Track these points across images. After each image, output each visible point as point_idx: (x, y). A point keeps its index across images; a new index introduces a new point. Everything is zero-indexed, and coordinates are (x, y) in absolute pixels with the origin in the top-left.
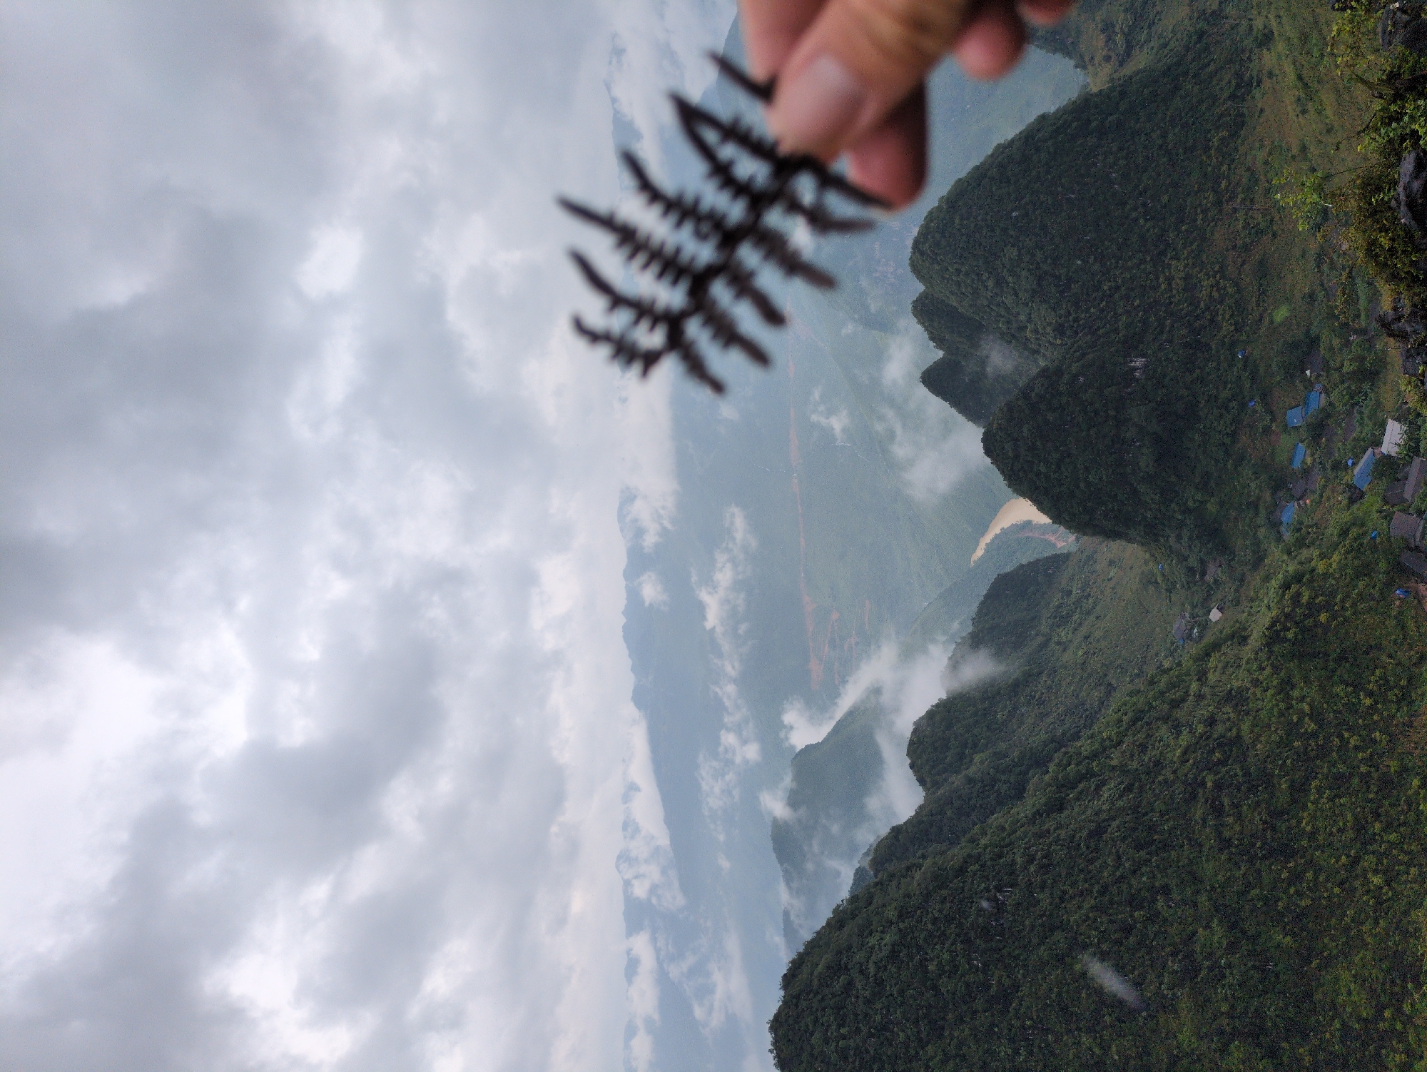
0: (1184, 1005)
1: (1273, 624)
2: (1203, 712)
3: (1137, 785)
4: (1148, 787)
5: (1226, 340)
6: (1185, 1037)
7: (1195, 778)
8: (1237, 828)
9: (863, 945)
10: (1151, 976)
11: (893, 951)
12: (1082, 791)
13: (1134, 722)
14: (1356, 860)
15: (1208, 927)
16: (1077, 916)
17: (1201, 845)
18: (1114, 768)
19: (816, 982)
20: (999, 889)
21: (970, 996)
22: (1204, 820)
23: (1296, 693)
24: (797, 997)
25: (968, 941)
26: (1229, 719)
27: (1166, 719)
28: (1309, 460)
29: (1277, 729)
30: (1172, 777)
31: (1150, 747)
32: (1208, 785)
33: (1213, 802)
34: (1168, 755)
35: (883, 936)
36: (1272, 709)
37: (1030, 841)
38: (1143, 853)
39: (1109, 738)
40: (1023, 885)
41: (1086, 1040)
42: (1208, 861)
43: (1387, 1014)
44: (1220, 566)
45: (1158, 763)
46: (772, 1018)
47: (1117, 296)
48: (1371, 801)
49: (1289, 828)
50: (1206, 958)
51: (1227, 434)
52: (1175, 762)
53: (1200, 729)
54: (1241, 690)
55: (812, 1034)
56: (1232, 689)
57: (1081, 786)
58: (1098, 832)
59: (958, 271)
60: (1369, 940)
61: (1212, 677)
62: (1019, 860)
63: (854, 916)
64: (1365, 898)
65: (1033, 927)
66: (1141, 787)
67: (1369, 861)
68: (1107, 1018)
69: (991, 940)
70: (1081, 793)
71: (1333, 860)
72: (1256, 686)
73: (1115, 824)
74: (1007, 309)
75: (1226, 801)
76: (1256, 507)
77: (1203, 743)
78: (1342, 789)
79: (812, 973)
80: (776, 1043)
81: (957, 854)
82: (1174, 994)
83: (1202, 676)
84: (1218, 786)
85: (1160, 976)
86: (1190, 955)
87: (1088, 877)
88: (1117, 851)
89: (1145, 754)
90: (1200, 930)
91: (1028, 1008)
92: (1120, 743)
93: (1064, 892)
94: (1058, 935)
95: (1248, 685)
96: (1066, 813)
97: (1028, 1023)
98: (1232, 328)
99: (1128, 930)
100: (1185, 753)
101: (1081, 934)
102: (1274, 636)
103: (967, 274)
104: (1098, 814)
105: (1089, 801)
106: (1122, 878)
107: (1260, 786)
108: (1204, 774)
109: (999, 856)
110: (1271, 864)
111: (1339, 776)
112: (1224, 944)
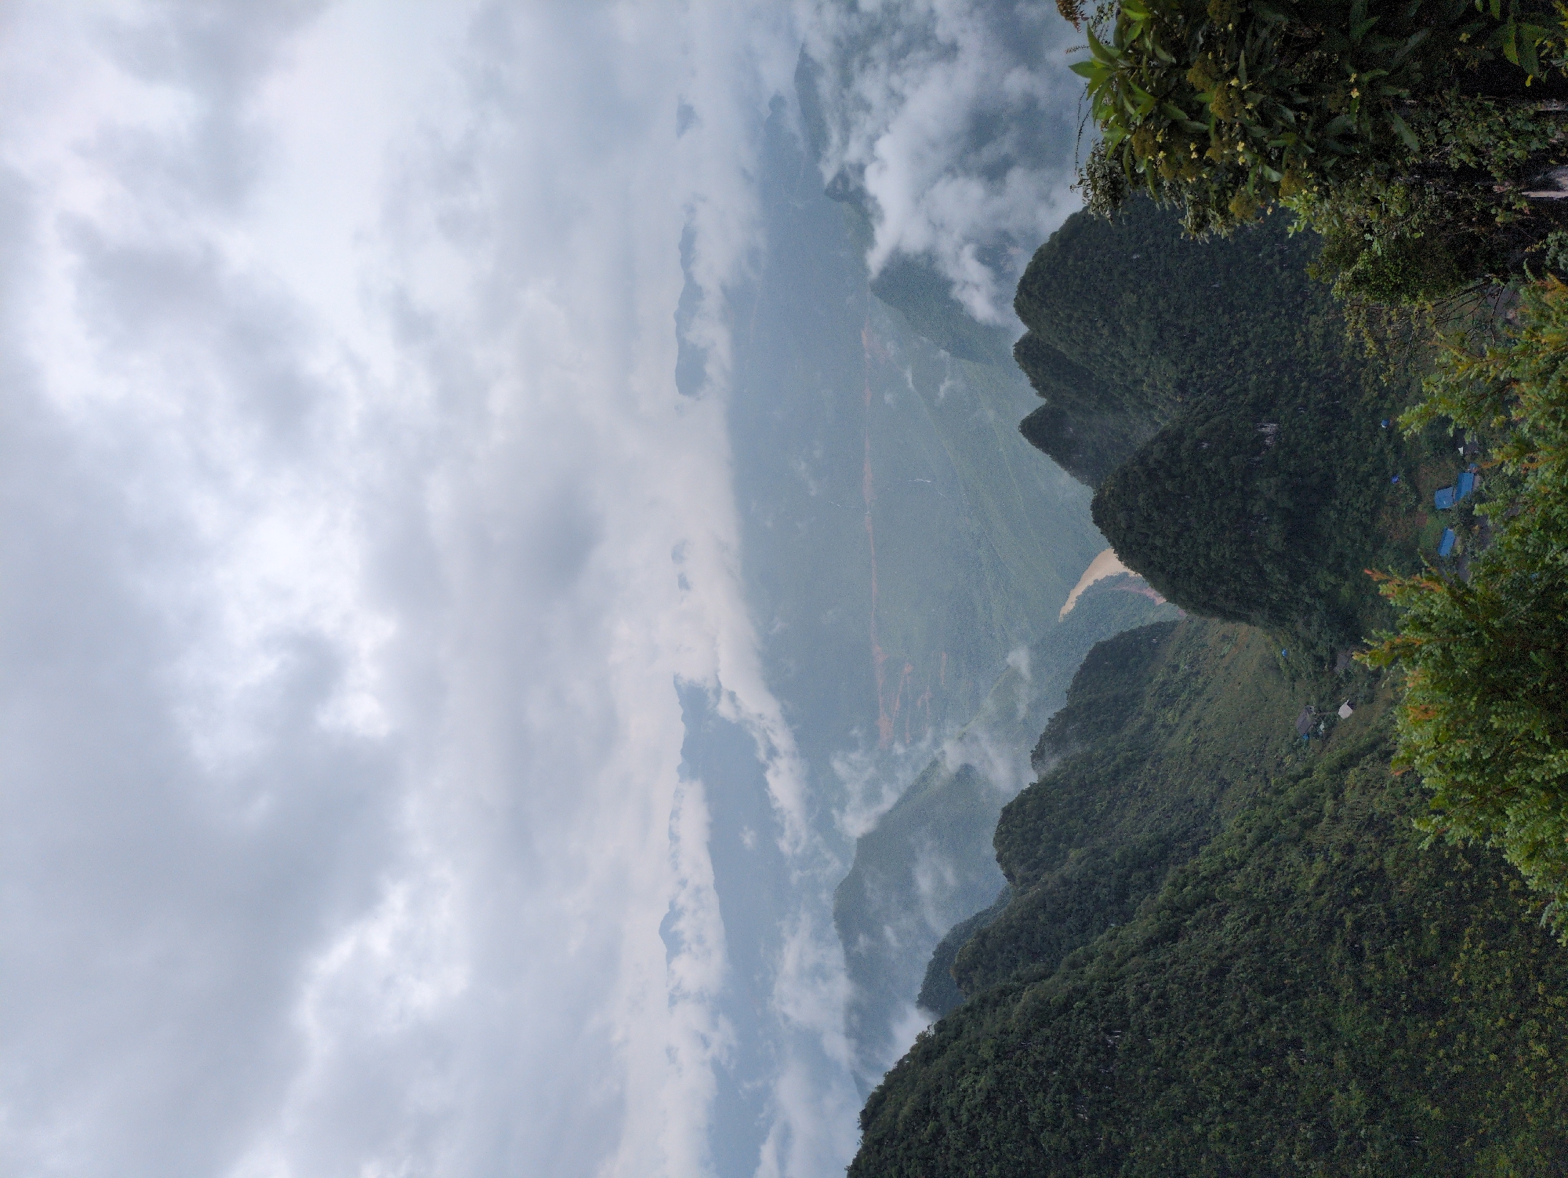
2: (1341, 835)
4: (1277, 920)
5: (1369, 407)
7: (1332, 915)
8: (1379, 976)
9: (954, 1087)
10: (1279, 1145)
11: (988, 1097)
12: (1201, 919)
13: (1260, 841)
14: (1516, 1024)
15: (1344, 1090)
16: (1197, 1068)
17: (1337, 994)
18: (1237, 896)
19: (900, 1127)
20: (1109, 1031)
21: (1075, 1154)
22: (1341, 964)
24: (879, 1142)
25: (1074, 1091)
26: (1370, 848)
27: (1296, 841)
28: (1459, 549)
29: (1426, 865)
30: (1304, 912)
31: (1278, 872)
32: (1347, 926)
33: (1352, 945)
34: (1299, 885)
35: (978, 1078)
37: (1143, 975)
38: (1272, 999)
40: (1136, 1028)
42: (1346, 1011)
46: (850, 1163)
47: (1246, 353)
48: (1534, 956)
49: (1438, 980)
50: (1342, 1127)
51: (1366, 512)
52: (1308, 894)
54: (1386, 818)
56: (1373, 814)
57: (1199, 913)
58: (1220, 972)
59: (1070, 317)
60: (1531, 1120)
61: (1350, 796)
62: (1132, 998)
63: (942, 1049)
64: (1527, 1070)
65: (1147, 1078)
66: (1269, 921)
67: (1531, 1027)
69: (1099, 1091)
70: (1199, 921)
71: (1489, 1022)
72: (1401, 814)
73: (1241, 962)
74: (1122, 360)
75: (1367, 943)
77: (1340, 874)
78: (1500, 940)
79: (896, 1116)
81: (1057, 987)
82: (1307, 1167)
83: (1338, 793)
84: (1359, 926)
85: (1291, 1144)
87: (1210, 1022)
88: (1243, 995)
89: (1273, 880)
90: (1337, 1092)
92: (1243, 864)
93: (1183, 1039)
95: (1393, 812)
96: (1181, 945)
98: (1375, 394)
99: (1253, 1087)
100: (1320, 883)
101: (1201, 1089)
103: (1079, 321)
104: (1219, 949)
105: (1209, 932)
106: (1247, 1029)
107: (1406, 930)
108: (1342, 910)
109: (1109, 991)
110: (1417, 1021)
111: (1496, 924)
112: (1365, 1109)
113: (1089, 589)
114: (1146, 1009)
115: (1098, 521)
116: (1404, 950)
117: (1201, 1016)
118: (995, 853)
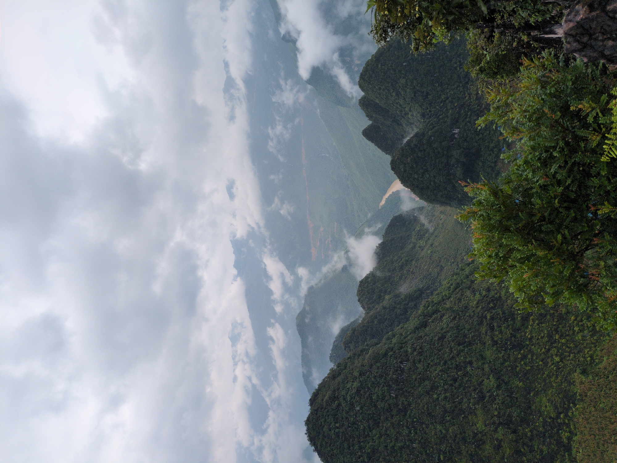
0: (479, 412)
3: (458, 317)
6: (480, 425)
7: (482, 314)
8: (500, 336)
9: (344, 388)
10: (465, 400)
11: (357, 390)
13: (456, 289)
14: (549, 350)
15: (488, 378)
16: (434, 374)
17: (485, 343)
18: (447, 309)
19: (324, 404)
20: (401, 362)
21: (390, 409)
22: (486, 333)
24: (317, 410)
25: (389, 386)
26: (496, 289)
27: (469, 288)
30: (472, 314)
35: (353, 383)
37: (414, 341)
38: (461, 347)
39: (445, 295)
40: (412, 361)
41: (439, 427)
42: (488, 350)
43: (562, 416)
45: (466, 307)
46: (306, 419)
47: (447, 101)
48: (555, 325)
50: (488, 392)
52: (473, 307)
53: (484, 293)
55: (324, 426)
57: (434, 316)
58: (442, 338)
59: (380, 88)
60: (554, 385)
62: (409, 350)
63: (340, 374)
64: (552, 367)
65: (416, 379)
66: (459, 318)
67: (553, 351)
68: (448, 418)
70: (434, 319)
71: (539, 350)
73: (449, 334)
74: (400, 105)
75: (495, 324)
77: (485, 299)
78: (543, 320)
79: (323, 400)
80: (308, 430)
81: (382, 347)
82: (475, 407)
84: (492, 318)
85: (469, 400)
86: (481, 391)
88: (451, 346)
89: (461, 303)
90: (485, 380)
91: (415, 414)
92: (450, 297)
93: (429, 364)
94: (427, 383)
96: (427, 329)
97: (415, 420)
100: (478, 303)
103: (384, 90)
104: (442, 329)
105: (438, 323)
106: (453, 358)
107: (509, 318)
108: (486, 312)
109: (401, 348)
110: (514, 351)
111: (541, 315)
112: (495, 385)
113: (390, 196)
114: (415, 353)
115: (393, 169)
116: (508, 326)
117: (435, 354)
118: (358, 298)
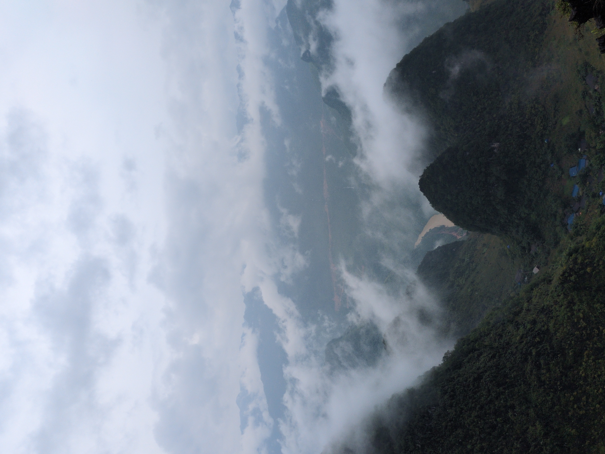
1: (564, 273)
2: (530, 318)
3: (498, 354)
4: (503, 355)
5: (539, 134)
7: (527, 350)
8: (548, 375)
12: (471, 358)
16: (468, 421)
17: (530, 384)
18: (486, 346)
22: (531, 371)
23: (576, 307)
26: (543, 321)
27: (511, 322)
28: (581, 193)
29: (567, 326)
30: (515, 351)
31: (504, 335)
32: (533, 355)
33: (536, 363)
34: (513, 340)
36: (564, 315)
38: (501, 388)
39: (484, 332)
42: (534, 392)
44: (538, 246)
45: (508, 344)
49: (574, 375)
50: (533, 441)
51: (540, 180)
52: (516, 343)
54: (549, 307)
56: (544, 306)
57: (470, 356)
58: (479, 378)
61: (534, 300)
65: (446, 426)
66: (500, 356)
69: (426, 433)
71: (596, 391)
72: (556, 305)
73: (487, 374)
75: (542, 362)
76: (555, 216)
77: (530, 333)
83: (529, 300)
84: (538, 354)
86: (525, 440)
87: (474, 401)
88: (488, 388)
89: (502, 339)
90: (530, 427)
92: (489, 334)
93: (462, 409)
95: (552, 304)
96: (461, 370)
98: (542, 128)
99: (494, 427)
100: (521, 338)
101: (471, 430)
102: (564, 279)
104: (478, 369)
106: (491, 401)
107: (559, 354)
108: (531, 348)
110: (565, 394)
111: (598, 349)
115: (421, 189)
116: (558, 363)
117: (470, 398)
